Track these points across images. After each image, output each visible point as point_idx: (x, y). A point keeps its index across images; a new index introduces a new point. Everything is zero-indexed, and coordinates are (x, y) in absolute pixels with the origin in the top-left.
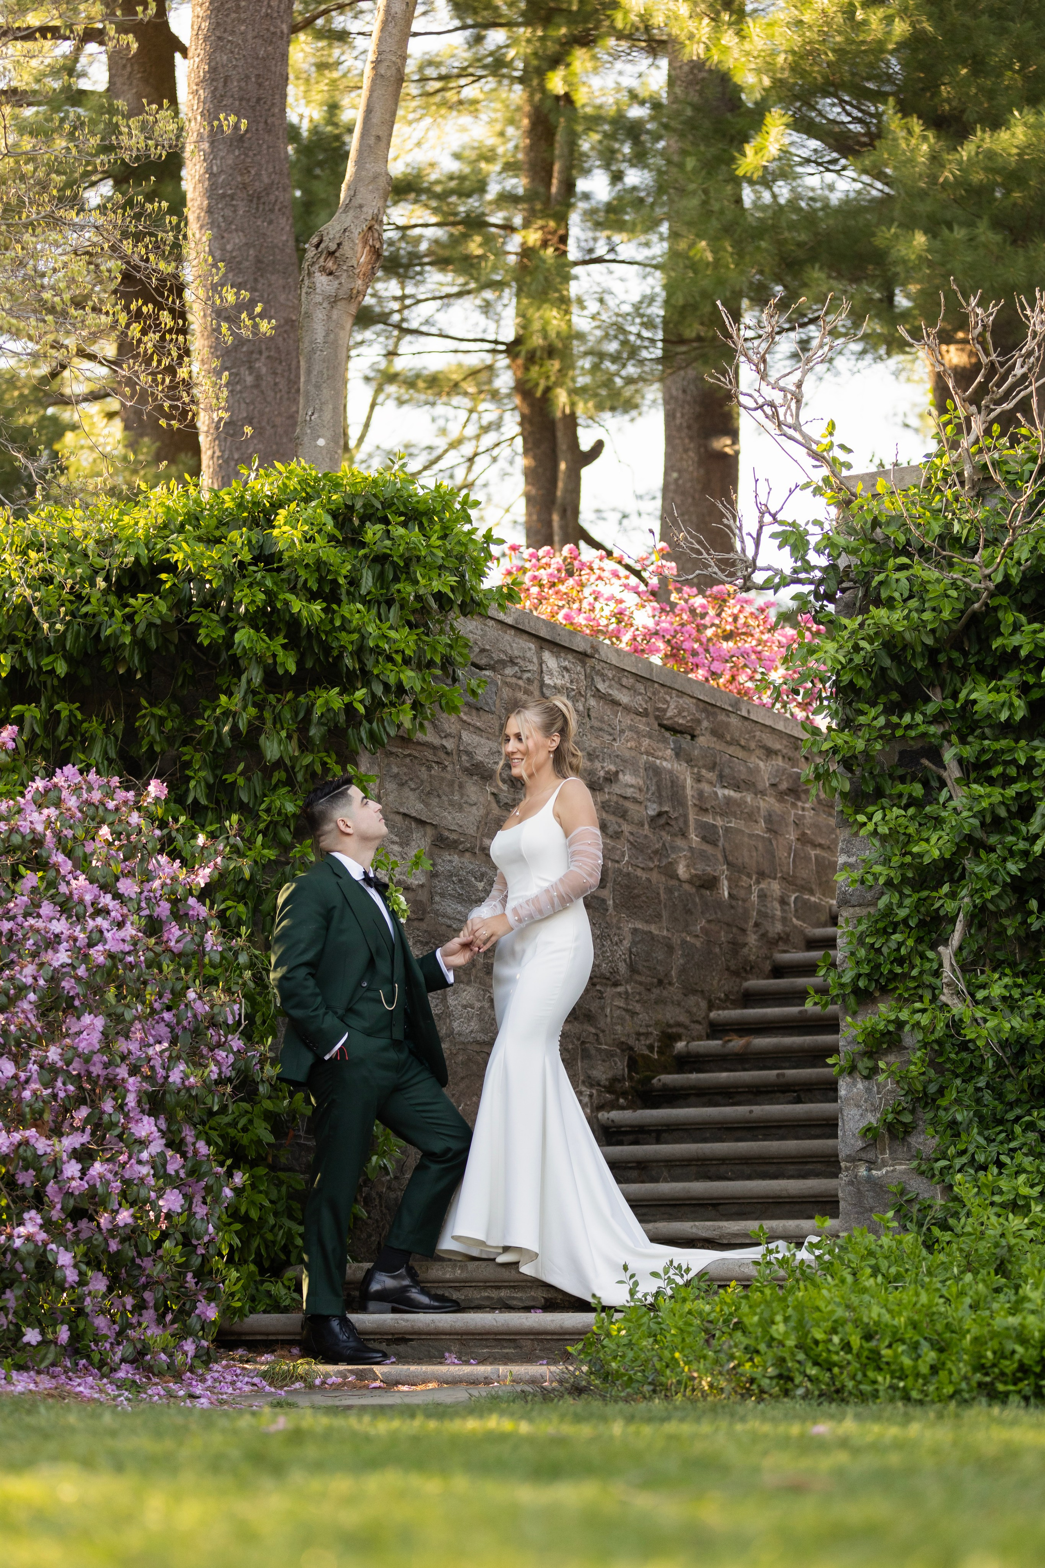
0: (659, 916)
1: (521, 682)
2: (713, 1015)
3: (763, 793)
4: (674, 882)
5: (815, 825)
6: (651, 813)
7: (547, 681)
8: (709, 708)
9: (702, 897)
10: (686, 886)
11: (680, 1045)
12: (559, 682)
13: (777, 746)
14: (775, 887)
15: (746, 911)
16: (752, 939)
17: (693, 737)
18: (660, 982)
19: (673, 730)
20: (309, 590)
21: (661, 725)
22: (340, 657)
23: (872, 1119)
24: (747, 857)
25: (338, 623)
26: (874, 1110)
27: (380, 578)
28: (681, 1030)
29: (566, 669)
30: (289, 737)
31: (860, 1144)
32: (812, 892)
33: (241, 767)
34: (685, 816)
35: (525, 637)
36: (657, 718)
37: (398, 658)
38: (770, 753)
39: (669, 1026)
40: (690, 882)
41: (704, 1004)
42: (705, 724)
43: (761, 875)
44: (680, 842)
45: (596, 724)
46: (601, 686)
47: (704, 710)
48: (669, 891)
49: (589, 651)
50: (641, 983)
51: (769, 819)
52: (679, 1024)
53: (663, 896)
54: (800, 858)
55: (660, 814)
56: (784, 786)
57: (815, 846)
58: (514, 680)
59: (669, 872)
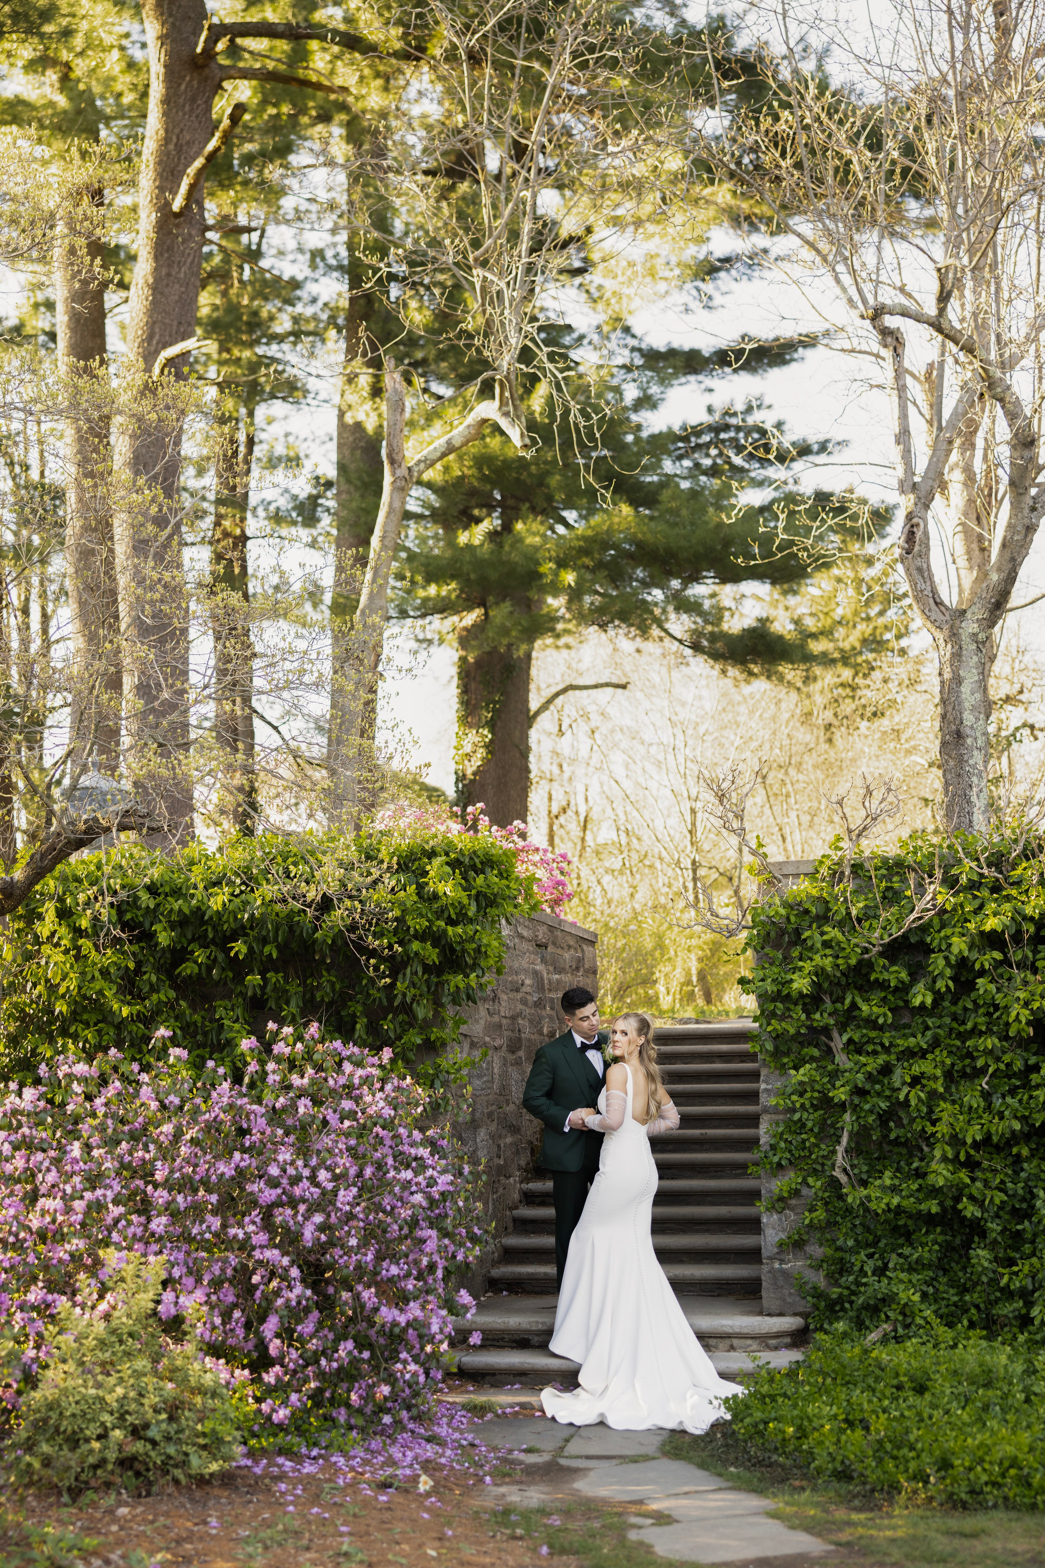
3: (568, 973)
6: (535, 999)
8: (551, 929)
13: (571, 942)
17: (547, 948)
19: (540, 946)
21: (537, 945)
23: (783, 1236)
26: (784, 1231)
31: (776, 1250)
33: (390, 1016)
34: (545, 997)
36: (536, 941)
42: (551, 938)
44: (544, 1013)
45: (517, 952)
46: (519, 930)
47: (551, 932)
55: (538, 999)
56: (574, 966)
59: (541, 1033)
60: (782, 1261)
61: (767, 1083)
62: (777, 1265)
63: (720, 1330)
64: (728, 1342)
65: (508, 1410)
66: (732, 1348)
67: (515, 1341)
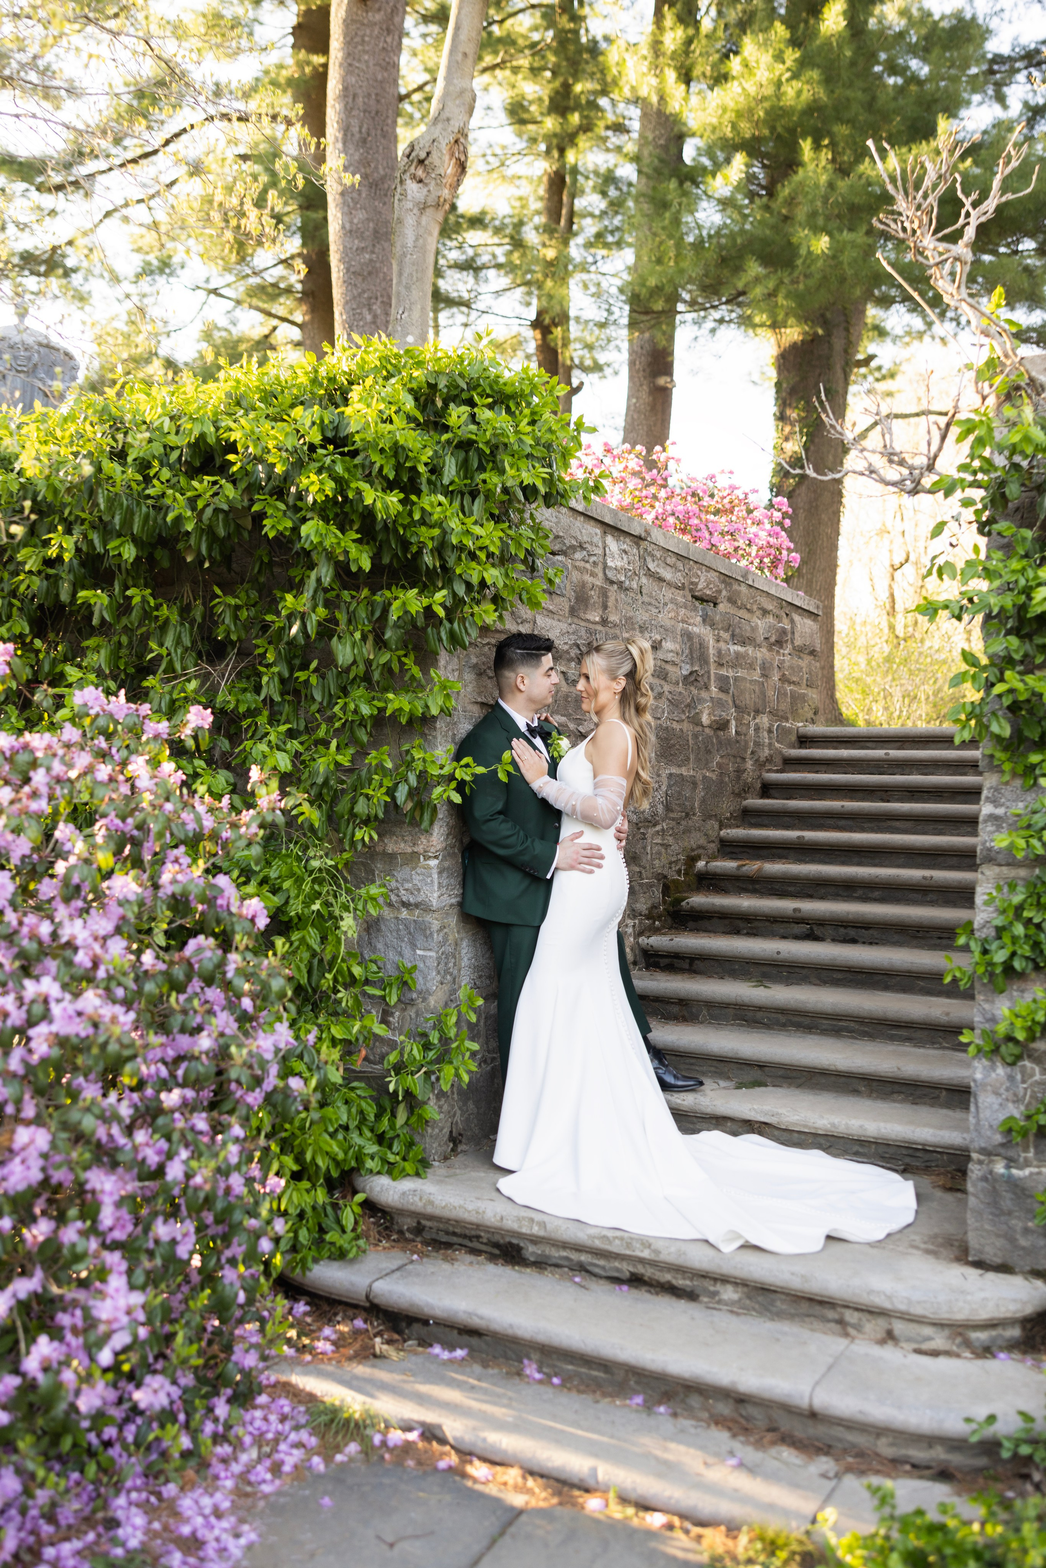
0: (688, 759)
1: (588, 566)
2: (723, 833)
3: (760, 646)
4: (699, 728)
5: (791, 667)
6: (685, 673)
7: (610, 563)
8: (727, 579)
9: (718, 737)
10: (707, 730)
11: (701, 864)
12: (619, 564)
13: (770, 607)
14: (764, 720)
15: (746, 742)
16: (749, 764)
17: (715, 604)
18: (687, 815)
19: (702, 600)
20: (386, 478)
21: (694, 597)
22: (419, 553)
23: (1016, 1111)
24: (749, 699)
25: (417, 516)
26: (1017, 1100)
27: (464, 466)
28: (700, 851)
29: (625, 552)
30: (364, 638)
31: (998, 1138)
32: (787, 720)
33: (314, 665)
34: (709, 672)
35: (592, 523)
36: (691, 590)
37: (482, 556)
38: (765, 612)
39: (693, 850)
40: (710, 727)
41: (716, 826)
42: (724, 593)
43: (757, 712)
44: (704, 694)
45: (646, 599)
46: (652, 566)
47: (724, 582)
48: (695, 736)
49: (643, 535)
50: (673, 819)
51: (763, 667)
52: (700, 847)
53: (691, 742)
54: (781, 694)
55: (691, 673)
56: (773, 639)
57: (791, 683)
58: (582, 564)
59: (696, 721)
60: (1011, 1162)
61: (995, 802)
62: (1000, 1168)
63: (865, 1299)
64: (880, 1325)
65: (396, 1436)
66: (890, 1337)
67: (496, 1245)
